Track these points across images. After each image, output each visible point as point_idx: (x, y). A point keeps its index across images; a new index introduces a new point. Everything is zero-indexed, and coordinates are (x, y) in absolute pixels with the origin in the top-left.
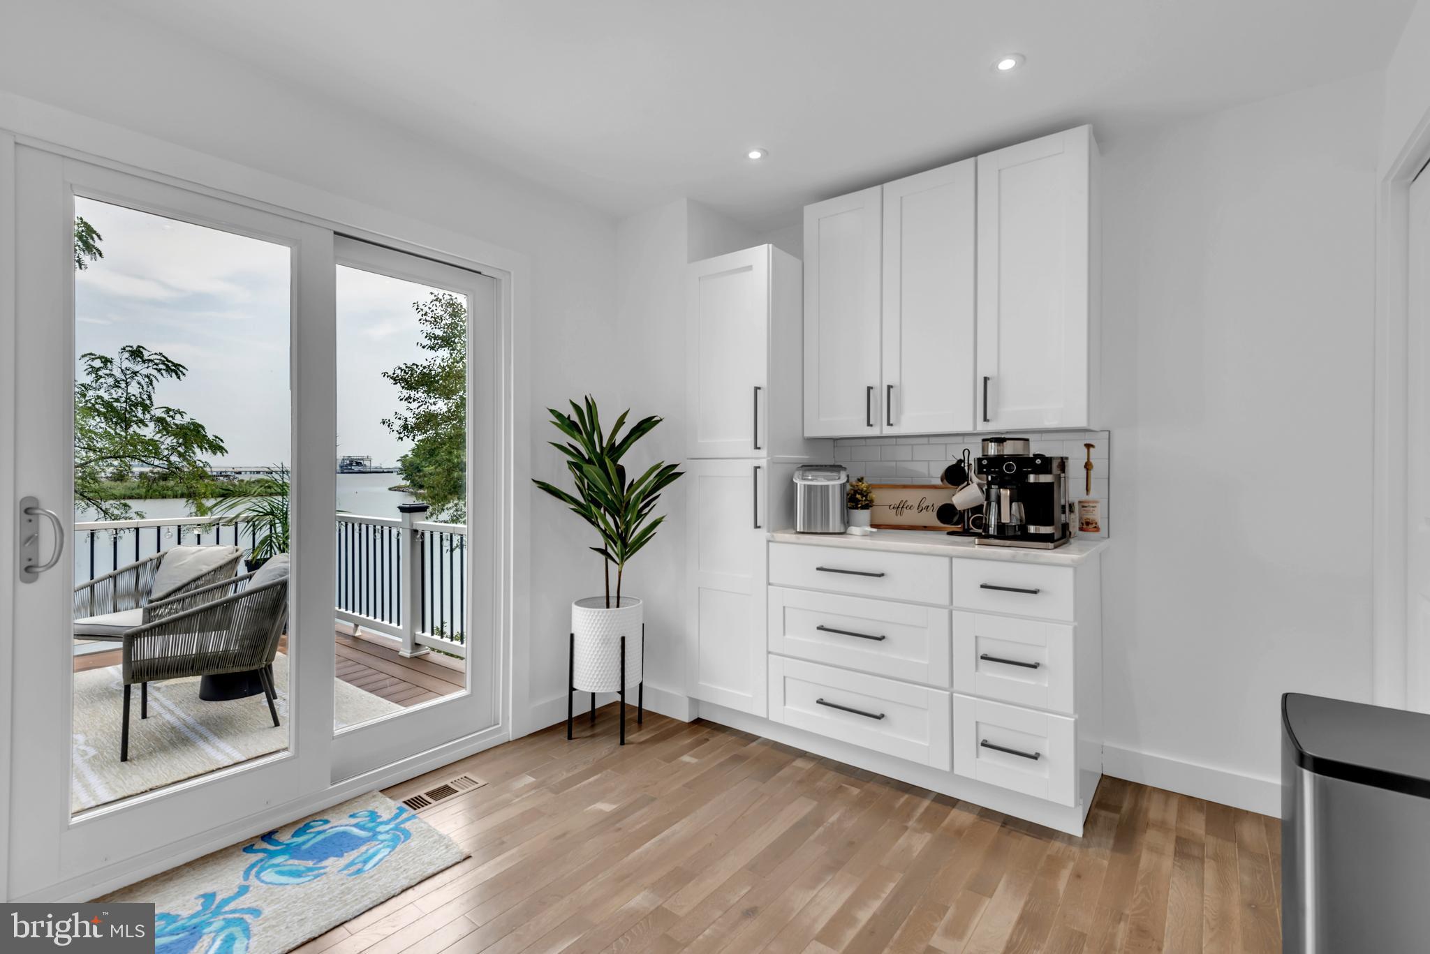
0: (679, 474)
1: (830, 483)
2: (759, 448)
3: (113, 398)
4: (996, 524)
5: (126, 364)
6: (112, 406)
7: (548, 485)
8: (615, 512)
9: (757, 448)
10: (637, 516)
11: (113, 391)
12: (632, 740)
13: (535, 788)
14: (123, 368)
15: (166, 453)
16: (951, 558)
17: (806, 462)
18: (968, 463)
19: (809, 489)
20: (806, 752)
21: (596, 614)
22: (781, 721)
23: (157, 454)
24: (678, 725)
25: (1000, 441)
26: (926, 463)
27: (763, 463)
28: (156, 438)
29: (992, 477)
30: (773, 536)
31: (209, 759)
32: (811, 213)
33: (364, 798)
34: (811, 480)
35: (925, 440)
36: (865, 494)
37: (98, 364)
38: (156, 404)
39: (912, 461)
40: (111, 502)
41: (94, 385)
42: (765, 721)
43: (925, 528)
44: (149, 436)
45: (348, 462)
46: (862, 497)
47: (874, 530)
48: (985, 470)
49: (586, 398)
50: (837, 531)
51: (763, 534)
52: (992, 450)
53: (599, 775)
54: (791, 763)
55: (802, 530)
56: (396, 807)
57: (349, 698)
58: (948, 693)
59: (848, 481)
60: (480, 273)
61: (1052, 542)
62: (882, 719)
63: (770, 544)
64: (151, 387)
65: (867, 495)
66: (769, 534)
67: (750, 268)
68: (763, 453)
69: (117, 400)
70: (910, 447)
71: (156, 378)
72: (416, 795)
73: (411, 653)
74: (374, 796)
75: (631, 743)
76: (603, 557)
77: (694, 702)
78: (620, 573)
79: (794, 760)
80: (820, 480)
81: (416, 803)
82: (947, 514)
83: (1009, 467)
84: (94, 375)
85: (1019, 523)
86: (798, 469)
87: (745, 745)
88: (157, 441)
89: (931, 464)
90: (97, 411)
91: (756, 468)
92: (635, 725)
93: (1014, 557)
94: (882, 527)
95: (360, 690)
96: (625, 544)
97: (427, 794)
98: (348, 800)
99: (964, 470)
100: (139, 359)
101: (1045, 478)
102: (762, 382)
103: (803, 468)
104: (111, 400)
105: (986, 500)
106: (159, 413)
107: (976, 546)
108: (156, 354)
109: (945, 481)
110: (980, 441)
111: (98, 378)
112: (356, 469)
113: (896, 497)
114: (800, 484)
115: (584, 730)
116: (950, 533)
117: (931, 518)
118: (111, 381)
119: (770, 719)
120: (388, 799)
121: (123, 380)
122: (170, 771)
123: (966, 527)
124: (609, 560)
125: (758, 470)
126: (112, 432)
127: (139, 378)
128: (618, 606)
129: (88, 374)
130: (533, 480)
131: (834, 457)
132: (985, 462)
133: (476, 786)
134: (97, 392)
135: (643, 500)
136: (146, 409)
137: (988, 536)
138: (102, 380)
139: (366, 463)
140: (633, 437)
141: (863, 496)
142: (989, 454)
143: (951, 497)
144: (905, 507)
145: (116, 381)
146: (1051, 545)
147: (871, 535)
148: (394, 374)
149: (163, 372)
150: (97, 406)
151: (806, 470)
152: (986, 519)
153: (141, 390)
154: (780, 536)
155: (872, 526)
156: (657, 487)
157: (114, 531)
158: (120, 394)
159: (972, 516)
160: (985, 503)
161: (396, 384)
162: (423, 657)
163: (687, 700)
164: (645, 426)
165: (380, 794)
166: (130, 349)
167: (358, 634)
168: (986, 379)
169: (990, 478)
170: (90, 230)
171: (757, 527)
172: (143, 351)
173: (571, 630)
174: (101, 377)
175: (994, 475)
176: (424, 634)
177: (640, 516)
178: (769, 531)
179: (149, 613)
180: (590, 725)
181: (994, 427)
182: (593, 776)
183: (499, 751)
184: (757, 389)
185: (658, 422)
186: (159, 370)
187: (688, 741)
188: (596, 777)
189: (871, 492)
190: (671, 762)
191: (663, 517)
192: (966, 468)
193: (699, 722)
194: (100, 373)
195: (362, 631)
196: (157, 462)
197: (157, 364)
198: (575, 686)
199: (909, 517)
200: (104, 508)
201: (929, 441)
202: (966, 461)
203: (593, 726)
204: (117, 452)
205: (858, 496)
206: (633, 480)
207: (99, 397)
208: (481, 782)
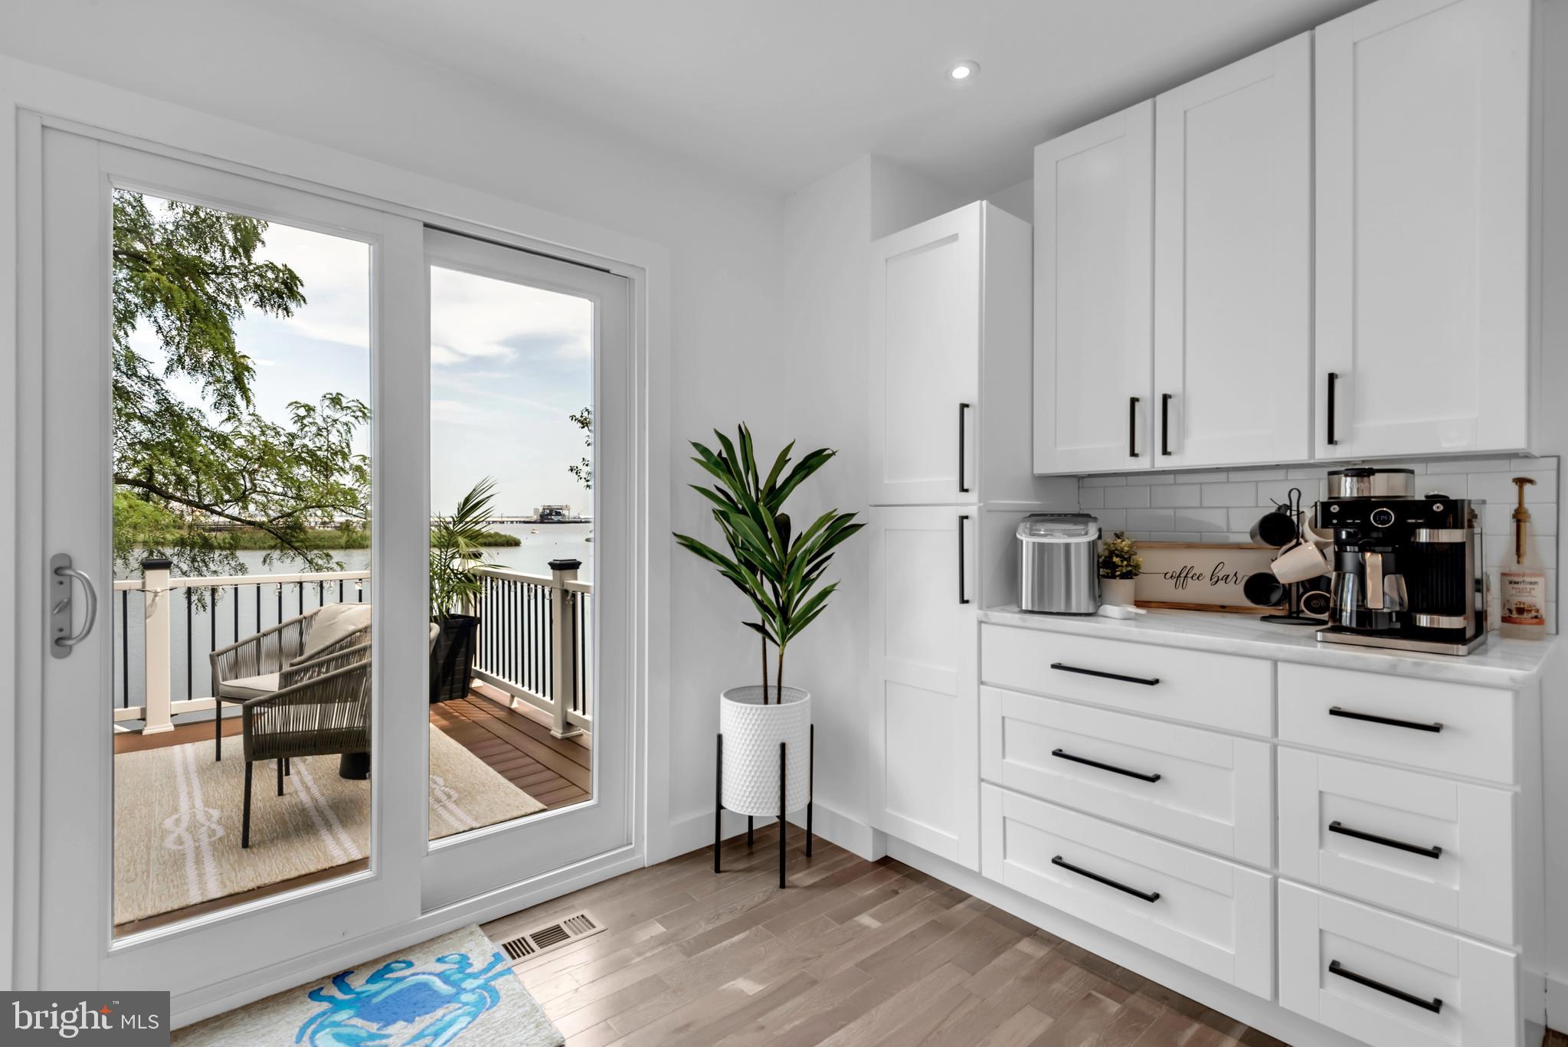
0: (857, 527)
1: (1072, 540)
2: (967, 491)
3: (317, 447)
4: (1355, 609)
5: (328, 412)
6: (315, 455)
7: (693, 540)
8: (776, 576)
9: (963, 490)
10: (802, 583)
11: (316, 440)
12: (797, 883)
13: (662, 944)
14: (325, 416)
15: (363, 502)
16: (1275, 662)
17: (1038, 510)
18: (1298, 510)
19: (1041, 550)
20: (1038, 929)
21: (748, 711)
22: (999, 880)
23: (354, 502)
24: (861, 862)
25: (1363, 473)
26: (1225, 510)
27: (972, 511)
28: (355, 487)
29: (1348, 534)
30: (986, 615)
31: (325, 854)
32: (1045, 155)
33: (459, 935)
34: (1045, 536)
35: (1222, 477)
36: (1126, 556)
37: (302, 412)
38: (354, 453)
39: (1201, 507)
40: (316, 552)
41: (299, 433)
42: (977, 876)
43: (1223, 609)
44: (349, 485)
45: (548, 511)
46: (1122, 561)
47: (1142, 611)
48: (1335, 521)
49: (740, 427)
50: (1083, 611)
51: (972, 611)
52: (1348, 488)
53: (747, 932)
54: (1013, 945)
55: (1030, 608)
56: (493, 952)
57: (487, 787)
58: (1269, 877)
59: (1100, 537)
60: (608, 272)
61: (1463, 644)
62: (1156, 902)
63: (983, 625)
64: (349, 435)
65: (1130, 558)
66: (981, 611)
67: (954, 238)
68: (972, 497)
69: (320, 449)
70: (1197, 488)
71: (353, 425)
72: (519, 936)
73: (562, 734)
74: (471, 933)
75: (794, 887)
76: (759, 636)
77: (880, 836)
78: (781, 656)
79: (1018, 940)
80: (1057, 537)
81: (516, 949)
82: (1261, 588)
83: (1382, 518)
84: (299, 424)
85: (1398, 608)
86: (1025, 519)
87: (948, 908)
88: (356, 490)
89: (1232, 511)
90: (304, 459)
91: (963, 518)
92: (803, 858)
93: (1394, 666)
94: (1153, 604)
95: (499, 776)
96: (786, 620)
97: (533, 936)
98: (441, 936)
99: (1292, 522)
100: (338, 407)
101: (1448, 536)
102: (971, 396)
103: (1033, 518)
104: (316, 449)
105: (1335, 570)
106: (355, 461)
107: (1319, 645)
108: (353, 401)
109: (1259, 538)
110: (1326, 475)
111: (304, 426)
112: (555, 518)
113: (1177, 560)
114: (1027, 541)
115: (737, 860)
116: (1265, 619)
117: (1235, 593)
118: (314, 429)
119: (984, 874)
120: (486, 939)
121: (325, 428)
122: (284, 864)
123: (1294, 609)
124: (768, 640)
125: (965, 520)
126: (316, 481)
127: (339, 426)
128: (779, 702)
129: (294, 423)
130: (675, 535)
131: (1079, 503)
132: (1335, 509)
133: (593, 931)
134: (304, 441)
135: (809, 562)
136: (345, 457)
137: (1338, 629)
138: (307, 429)
139: (565, 512)
140: (797, 477)
141: (1123, 559)
142: (1342, 495)
143: (1270, 564)
144: (1190, 575)
145: (319, 429)
146: (1462, 649)
147: (1135, 618)
148: (582, 416)
149: (360, 419)
150: (304, 455)
151: (1037, 522)
152: (1335, 602)
153: (340, 438)
154: (997, 615)
155: (1139, 604)
156: (830, 542)
157: (279, 585)
158: (322, 443)
159: (1304, 594)
160: (1333, 576)
161: (583, 427)
162: (576, 740)
163: (871, 831)
164: (814, 460)
165: (479, 931)
166: (331, 396)
167: (514, 705)
168: (1332, 378)
169: (1344, 535)
170: (293, 277)
171: (963, 601)
172: (342, 398)
173: (719, 729)
174: (306, 426)
175: (1352, 530)
176: (575, 713)
177: (807, 582)
178: (981, 608)
179: (286, 678)
180: (746, 853)
181: (1348, 451)
182: (738, 934)
183: (630, 880)
184: (964, 406)
185: (829, 456)
186: (356, 418)
187: (870, 891)
188: (742, 936)
189: (1136, 554)
190: (842, 923)
191: (835, 585)
192: (1295, 518)
193: (886, 862)
194: (305, 422)
195: (519, 703)
196: (355, 512)
197: (354, 412)
198: (724, 803)
199: (1195, 591)
200: (309, 558)
201: (1228, 478)
202: (1294, 508)
203: (751, 854)
204: (320, 501)
205: (1116, 560)
206: (801, 534)
207: (305, 446)
208: (599, 927)
